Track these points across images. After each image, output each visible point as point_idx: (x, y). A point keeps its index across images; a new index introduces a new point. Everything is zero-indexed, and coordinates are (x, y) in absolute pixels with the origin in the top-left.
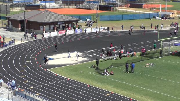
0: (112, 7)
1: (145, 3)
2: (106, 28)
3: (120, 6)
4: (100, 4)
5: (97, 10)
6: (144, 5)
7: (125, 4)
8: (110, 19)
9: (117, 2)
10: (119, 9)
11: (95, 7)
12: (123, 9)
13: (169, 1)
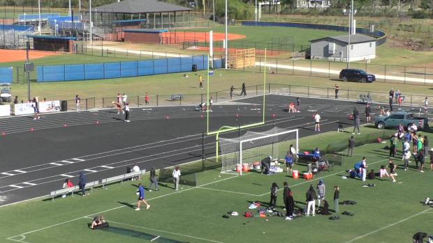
0: (72, 40)
1: (167, 29)
2: (57, 103)
3: (96, 38)
4: (35, 33)
5: (28, 49)
6: (163, 35)
7: (109, 33)
9: (85, 27)
10: (92, 46)
11: (21, 40)
12: (105, 48)
13: (234, 24)
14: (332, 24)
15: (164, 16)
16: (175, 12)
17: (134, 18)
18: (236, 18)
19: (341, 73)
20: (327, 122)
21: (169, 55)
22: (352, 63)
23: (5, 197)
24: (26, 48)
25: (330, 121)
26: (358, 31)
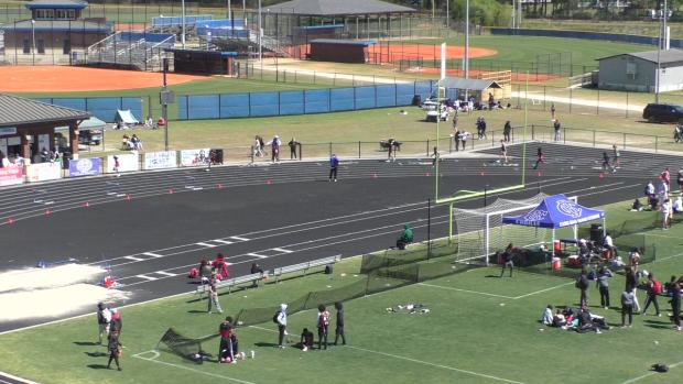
0: (232, 56)
1: (376, 40)
3: (268, 53)
4: (177, 46)
5: (166, 71)
6: (370, 49)
7: (287, 45)
8: (226, 112)
9: (253, 37)
10: (261, 65)
11: (156, 57)
12: (281, 69)
13: (479, 32)
14: (633, 33)
15: (372, 20)
16: (388, 14)
17: (325, 23)
18: (483, 22)
19: (645, 110)
20: (621, 185)
21: (379, 80)
22: (664, 94)
23: (129, 293)
24: (162, 69)
25: (625, 184)
26: (674, 44)
